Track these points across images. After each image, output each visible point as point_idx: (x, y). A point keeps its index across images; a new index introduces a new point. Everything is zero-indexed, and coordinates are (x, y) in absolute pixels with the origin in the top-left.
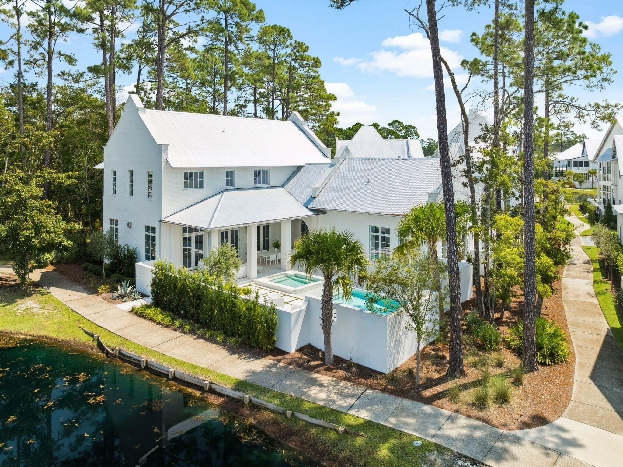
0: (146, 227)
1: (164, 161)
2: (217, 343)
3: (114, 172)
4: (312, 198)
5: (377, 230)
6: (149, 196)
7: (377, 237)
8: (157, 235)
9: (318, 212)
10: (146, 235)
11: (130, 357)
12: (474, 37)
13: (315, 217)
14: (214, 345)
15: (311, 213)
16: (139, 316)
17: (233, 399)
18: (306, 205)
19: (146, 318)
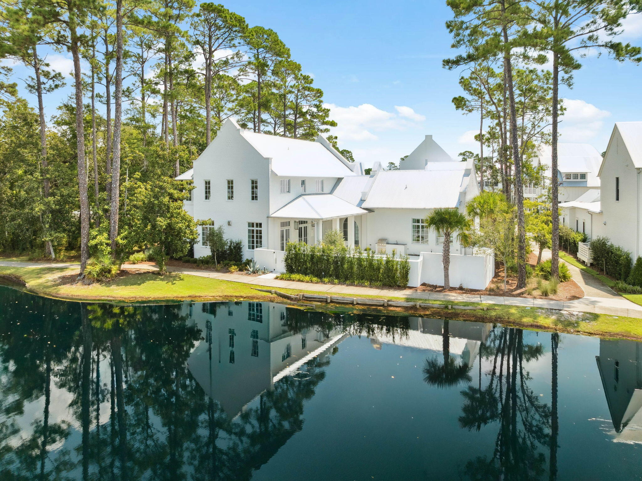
0: (249, 224)
1: (270, 170)
2: (365, 286)
3: (208, 183)
4: (362, 201)
5: (418, 221)
6: (253, 199)
7: (418, 227)
8: (263, 229)
9: (370, 210)
10: (249, 230)
11: (314, 298)
12: (462, 80)
13: (369, 214)
14: (365, 288)
15: (365, 211)
16: (288, 280)
17: (407, 307)
18: (359, 205)
19: (294, 280)
